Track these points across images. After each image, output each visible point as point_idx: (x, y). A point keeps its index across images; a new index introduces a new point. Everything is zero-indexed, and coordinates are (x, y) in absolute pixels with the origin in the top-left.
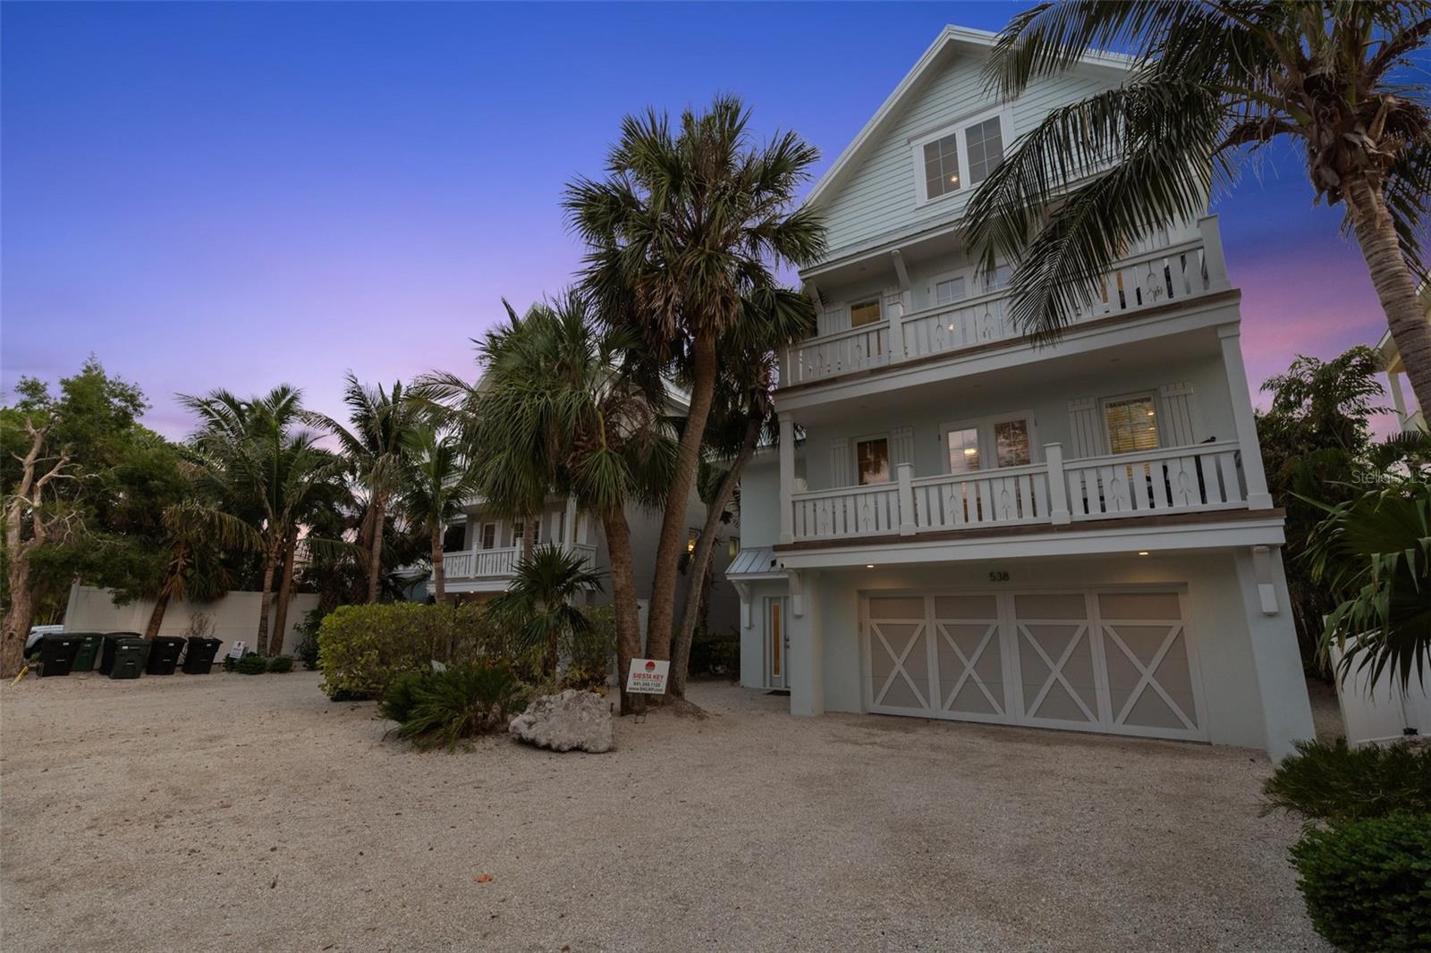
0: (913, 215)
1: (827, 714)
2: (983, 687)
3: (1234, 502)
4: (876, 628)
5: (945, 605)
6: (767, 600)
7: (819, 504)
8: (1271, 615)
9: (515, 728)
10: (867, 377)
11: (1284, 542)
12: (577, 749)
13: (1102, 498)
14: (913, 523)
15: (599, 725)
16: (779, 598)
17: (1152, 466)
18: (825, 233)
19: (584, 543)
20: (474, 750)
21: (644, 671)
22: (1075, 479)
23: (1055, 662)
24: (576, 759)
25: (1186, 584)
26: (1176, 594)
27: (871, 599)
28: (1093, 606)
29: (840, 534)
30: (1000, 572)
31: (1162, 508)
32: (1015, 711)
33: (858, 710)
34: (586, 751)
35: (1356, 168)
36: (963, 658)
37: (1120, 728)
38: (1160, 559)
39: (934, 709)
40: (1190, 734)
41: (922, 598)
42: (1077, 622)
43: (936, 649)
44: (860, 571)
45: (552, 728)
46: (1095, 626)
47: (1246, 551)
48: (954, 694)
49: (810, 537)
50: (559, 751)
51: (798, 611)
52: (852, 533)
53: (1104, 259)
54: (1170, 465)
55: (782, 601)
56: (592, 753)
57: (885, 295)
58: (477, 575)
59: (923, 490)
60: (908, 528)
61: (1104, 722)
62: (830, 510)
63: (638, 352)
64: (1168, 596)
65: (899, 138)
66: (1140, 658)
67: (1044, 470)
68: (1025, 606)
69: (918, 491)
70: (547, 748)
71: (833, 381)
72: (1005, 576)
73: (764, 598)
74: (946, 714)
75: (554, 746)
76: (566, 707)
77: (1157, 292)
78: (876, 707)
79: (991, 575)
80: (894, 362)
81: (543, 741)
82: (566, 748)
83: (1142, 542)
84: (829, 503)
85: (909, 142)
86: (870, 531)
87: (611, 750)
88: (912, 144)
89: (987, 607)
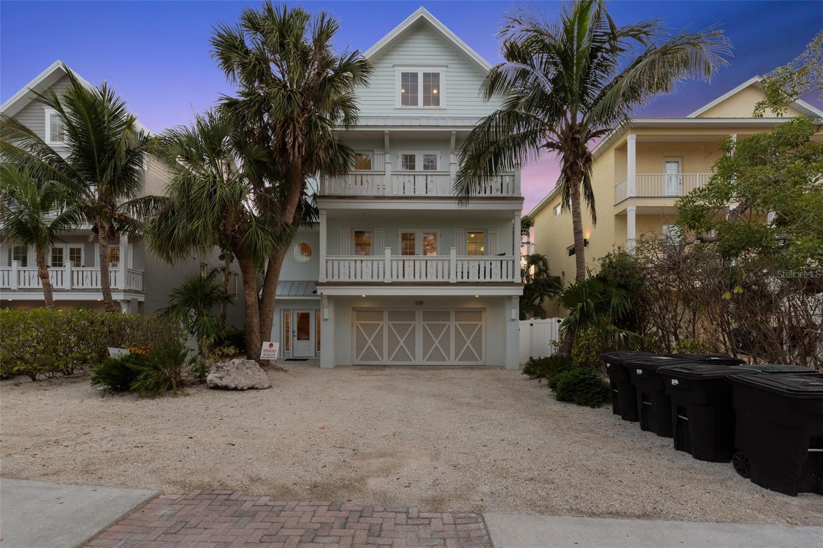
0: (393, 111)
1: (337, 367)
2: (407, 350)
3: (510, 279)
4: (359, 325)
5: (394, 315)
6: (282, 311)
7: (342, 263)
8: (513, 320)
9: (211, 381)
10: (373, 199)
11: (522, 294)
12: (252, 388)
13: (462, 272)
14: (390, 277)
15: (259, 375)
16: (290, 310)
17: (481, 262)
18: (357, 111)
19: (131, 268)
20: (188, 395)
21: (268, 348)
22: (460, 264)
23: (437, 339)
24: (252, 393)
25: (485, 308)
26: (481, 312)
27: (357, 311)
28: (453, 316)
29: (352, 279)
30: (420, 301)
31: (488, 279)
32: (419, 360)
33: (350, 364)
34: (257, 389)
35: (576, 173)
36: (399, 338)
37: (457, 363)
38: (482, 298)
39: (385, 361)
40: (480, 363)
41: (382, 311)
42: (445, 323)
43: (387, 334)
44: (359, 298)
45: (235, 378)
46: (453, 324)
47: (510, 298)
48: (394, 355)
49: (336, 279)
50: (242, 390)
51: (326, 317)
52: (359, 279)
53: (491, 175)
54: (492, 262)
55: (291, 311)
56: (261, 389)
57: (376, 153)
58: (20, 287)
59: (396, 262)
60: (388, 280)
61: (452, 361)
62: (347, 266)
63: (269, 165)
64: (478, 313)
65: (389, 61)
66: (466, 336)
67: (448, 258)
68: (427, 316)
69: (393, 262)
70: (236, 389)
71: (354, 197)
72: (421, 303)
73: (280, 309)
74: (390, 363)
75: (239, 388)
76: (238, 368)
77: (497, 190)
78: (358, 362)
79: (416, 302)
80: (386, 195)
81: (233, 386)
82: (246, 388)
83: (477, 292)
84: (347, 263)
85: (394, 66)
86: (369, 279)
87: (270, 387)
88: (396, 68)
89: (411, 315)
